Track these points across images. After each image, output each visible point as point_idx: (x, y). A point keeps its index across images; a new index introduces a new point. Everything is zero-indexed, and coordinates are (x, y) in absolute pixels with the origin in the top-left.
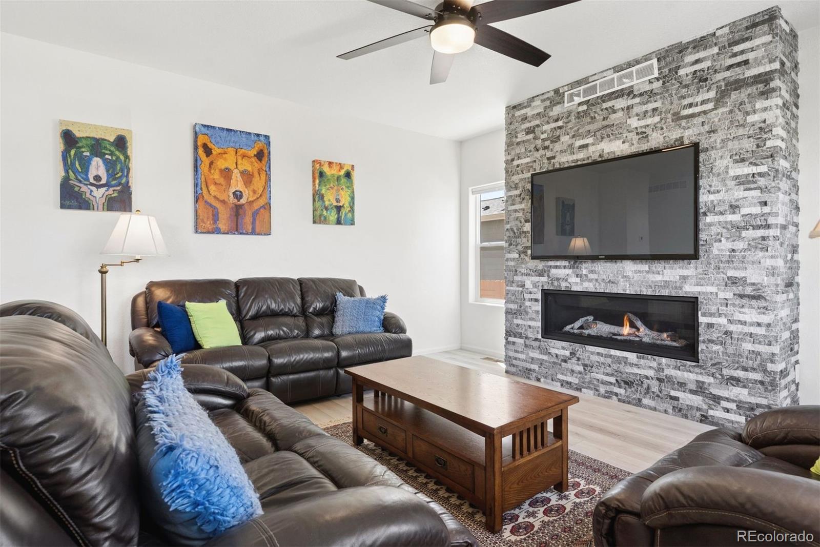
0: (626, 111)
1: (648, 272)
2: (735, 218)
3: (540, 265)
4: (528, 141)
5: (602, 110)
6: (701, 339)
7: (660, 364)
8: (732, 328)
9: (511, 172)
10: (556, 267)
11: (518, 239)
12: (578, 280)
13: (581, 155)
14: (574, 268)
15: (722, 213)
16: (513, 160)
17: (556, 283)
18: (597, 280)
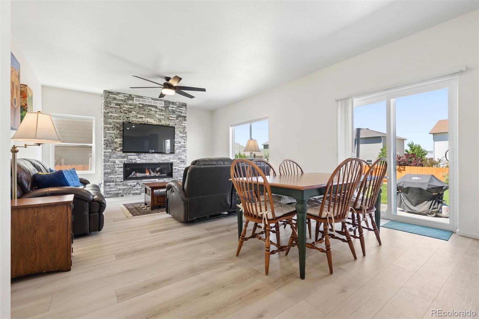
0: (155, 112)
1: (161, 157)
2: (180, 145)
3: (124, 155)
4: (116, 108)
5: (148, 109)
6: (173, 172)
7: (164, 180)
8: (179, 169)
9: (107, 117)
10: (131, 155)
11: (111, 145)
12: (140, 159)
13: (140, 120)
14: (138, 155)
15: (177, 144)
16: (108, 113)
17: (131, 161)
18: (146, 159)
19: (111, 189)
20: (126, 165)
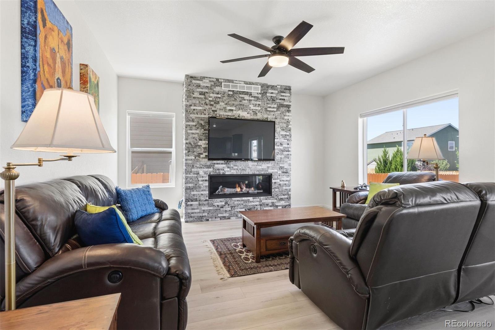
0: (249, 102)
1: (257, 165)
2: (281, 148)
3: (209, 163)
4: (201, 98)
5: (239, 97)
6: (273, 187)
7: (260, 199)
8: (281, 183)
9: (190, 112)
10: (218, 164)
11: (194, 149)
12: (229, 169)
13: (230, 114)
14: (227, 164)
15: (278, 146)
16: (191, 106)
17: (218, 171)
18: (237, 169)
19: (193, 211)
20: (211, 177)
